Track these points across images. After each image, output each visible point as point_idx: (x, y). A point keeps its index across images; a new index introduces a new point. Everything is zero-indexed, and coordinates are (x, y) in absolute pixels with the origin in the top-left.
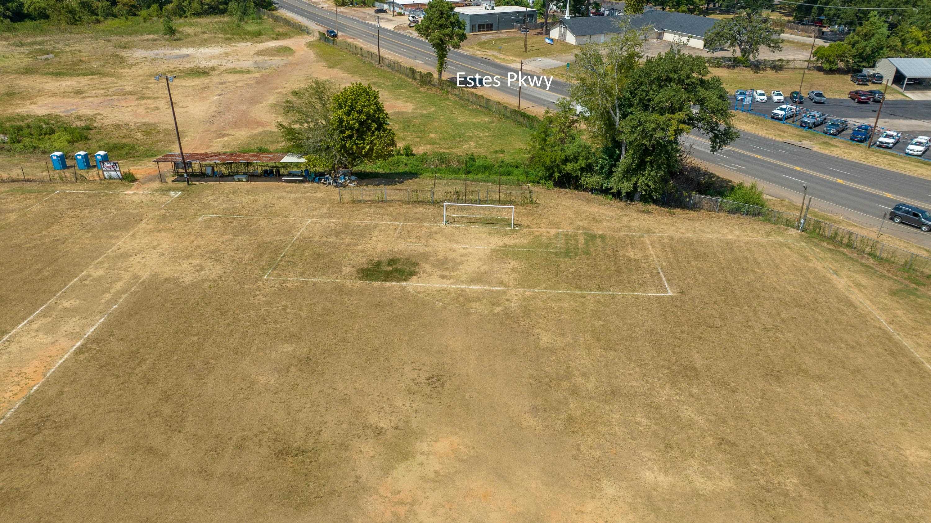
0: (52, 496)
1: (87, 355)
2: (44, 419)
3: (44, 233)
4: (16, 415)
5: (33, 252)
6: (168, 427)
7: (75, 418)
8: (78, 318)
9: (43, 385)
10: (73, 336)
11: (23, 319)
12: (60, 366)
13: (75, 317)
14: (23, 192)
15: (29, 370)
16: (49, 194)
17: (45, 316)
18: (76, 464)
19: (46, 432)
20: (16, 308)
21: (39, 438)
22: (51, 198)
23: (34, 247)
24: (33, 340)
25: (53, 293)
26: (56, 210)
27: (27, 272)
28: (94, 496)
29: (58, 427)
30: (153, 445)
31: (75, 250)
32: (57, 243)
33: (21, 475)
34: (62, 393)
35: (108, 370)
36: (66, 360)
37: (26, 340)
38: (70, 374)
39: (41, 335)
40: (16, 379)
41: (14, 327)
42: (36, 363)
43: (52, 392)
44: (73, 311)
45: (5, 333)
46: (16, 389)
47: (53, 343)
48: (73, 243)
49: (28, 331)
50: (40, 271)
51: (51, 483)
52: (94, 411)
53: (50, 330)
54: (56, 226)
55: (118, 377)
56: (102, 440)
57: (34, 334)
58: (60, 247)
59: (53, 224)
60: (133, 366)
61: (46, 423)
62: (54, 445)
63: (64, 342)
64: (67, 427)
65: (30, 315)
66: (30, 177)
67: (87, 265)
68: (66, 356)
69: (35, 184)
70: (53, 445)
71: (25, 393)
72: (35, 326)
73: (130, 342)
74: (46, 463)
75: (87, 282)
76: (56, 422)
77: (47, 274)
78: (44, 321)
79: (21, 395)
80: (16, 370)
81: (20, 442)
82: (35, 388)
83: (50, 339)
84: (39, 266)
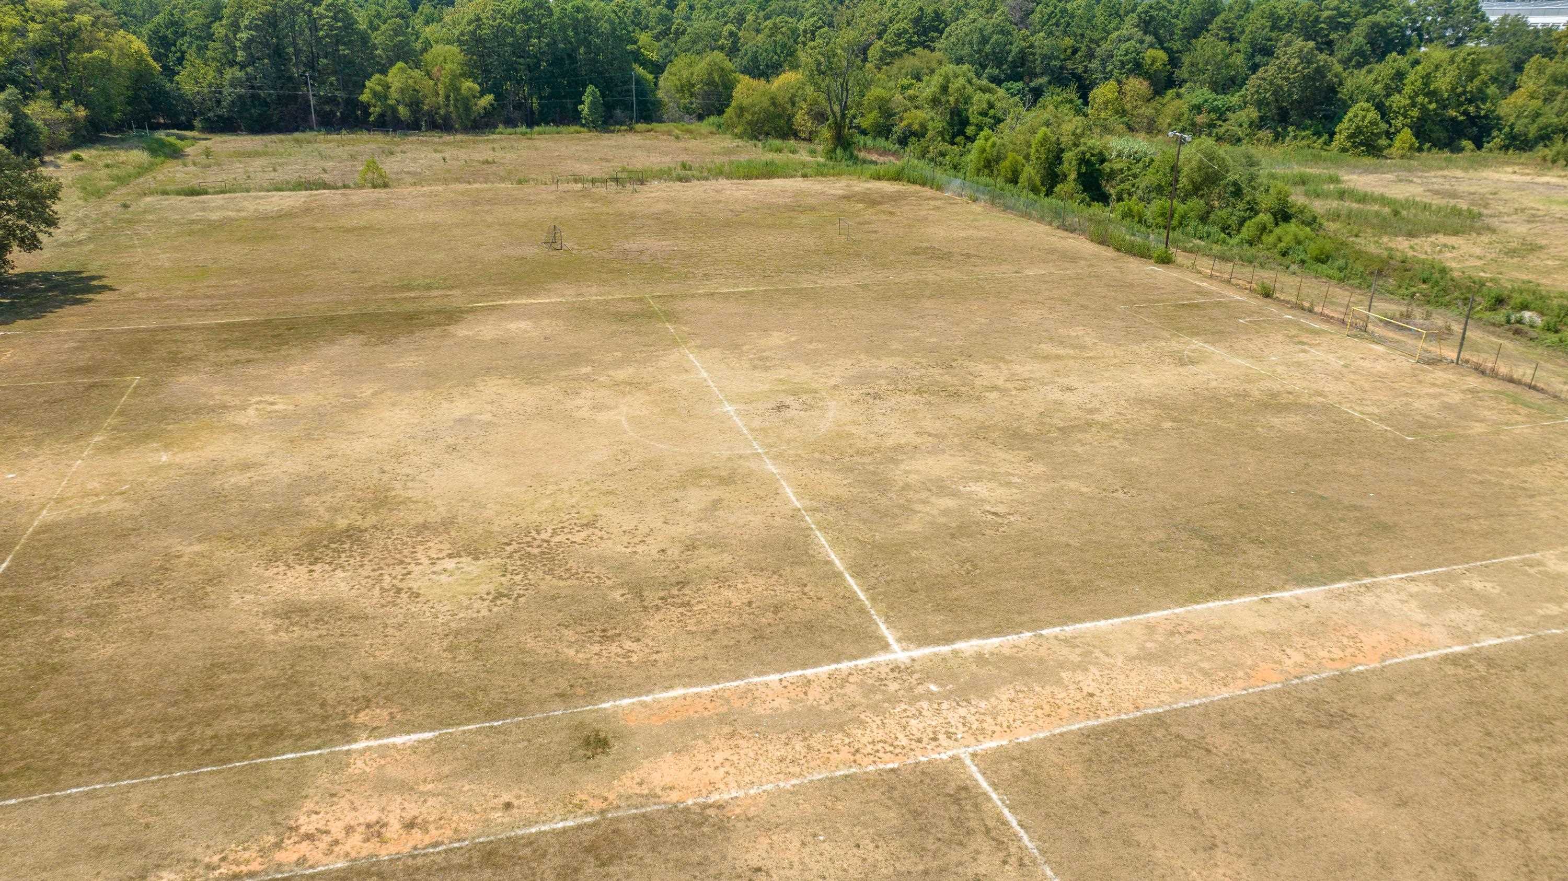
1: (1460, 671)
2: (1345, 716)
4: (1316, 686)
7: (1385, 745)
8: (1481, 612)
9: (1373, 671)
10: (1456, 632)
11: (1404, 570)
12: (1411, 661)
13: (1478, 608)
15: (1368, 640)
17: (1435, 583)
18: (1346, 806)
19: (1336, 733)
20: (1404, 551)
21: (1323, 734)
24: (1398, 605)
25: (1467, 558)
27: (1449, 511)
29: (1356, 740)
33: (1274, 764)
34: (1391, 699)
35: (1479, 713)
36: (1425, 659)
37: (1389, 600)
38: (1419, 681)
39: (1413, 604)
40: (1345, 641)
41: (1386, 573)
42: (1382, 637)
43: (1378, 688)
44: (1480, 600)
45: (1370, 574)
46: (1338, 653)
47: (1423, 625)
48: (1548, 504)
49: (1399, 590)
50: (1468, 518)
51: (1300, 801)
52: (1418, 755)
53: (1430, 605)
54: (1535, 468)
55: (1489, 734)
56: (1403, 804)
57: (1405, 598)
58: (1521, 501)
59: (1533, 462)
61: (1345, 723)
63: (1438, 633)
64: (1368, 748)
65: (1415, 570)
66: (1541, 385)
68: (1429, 654)
69: (1541, 396)
70: (1335, 757)
71: (1344, 667)
72: (1413, 588)
75: (1532, 571)
78: (1430, 588)
79: (1338, 665)
80: (1352, 630)
82: (1361, 668)
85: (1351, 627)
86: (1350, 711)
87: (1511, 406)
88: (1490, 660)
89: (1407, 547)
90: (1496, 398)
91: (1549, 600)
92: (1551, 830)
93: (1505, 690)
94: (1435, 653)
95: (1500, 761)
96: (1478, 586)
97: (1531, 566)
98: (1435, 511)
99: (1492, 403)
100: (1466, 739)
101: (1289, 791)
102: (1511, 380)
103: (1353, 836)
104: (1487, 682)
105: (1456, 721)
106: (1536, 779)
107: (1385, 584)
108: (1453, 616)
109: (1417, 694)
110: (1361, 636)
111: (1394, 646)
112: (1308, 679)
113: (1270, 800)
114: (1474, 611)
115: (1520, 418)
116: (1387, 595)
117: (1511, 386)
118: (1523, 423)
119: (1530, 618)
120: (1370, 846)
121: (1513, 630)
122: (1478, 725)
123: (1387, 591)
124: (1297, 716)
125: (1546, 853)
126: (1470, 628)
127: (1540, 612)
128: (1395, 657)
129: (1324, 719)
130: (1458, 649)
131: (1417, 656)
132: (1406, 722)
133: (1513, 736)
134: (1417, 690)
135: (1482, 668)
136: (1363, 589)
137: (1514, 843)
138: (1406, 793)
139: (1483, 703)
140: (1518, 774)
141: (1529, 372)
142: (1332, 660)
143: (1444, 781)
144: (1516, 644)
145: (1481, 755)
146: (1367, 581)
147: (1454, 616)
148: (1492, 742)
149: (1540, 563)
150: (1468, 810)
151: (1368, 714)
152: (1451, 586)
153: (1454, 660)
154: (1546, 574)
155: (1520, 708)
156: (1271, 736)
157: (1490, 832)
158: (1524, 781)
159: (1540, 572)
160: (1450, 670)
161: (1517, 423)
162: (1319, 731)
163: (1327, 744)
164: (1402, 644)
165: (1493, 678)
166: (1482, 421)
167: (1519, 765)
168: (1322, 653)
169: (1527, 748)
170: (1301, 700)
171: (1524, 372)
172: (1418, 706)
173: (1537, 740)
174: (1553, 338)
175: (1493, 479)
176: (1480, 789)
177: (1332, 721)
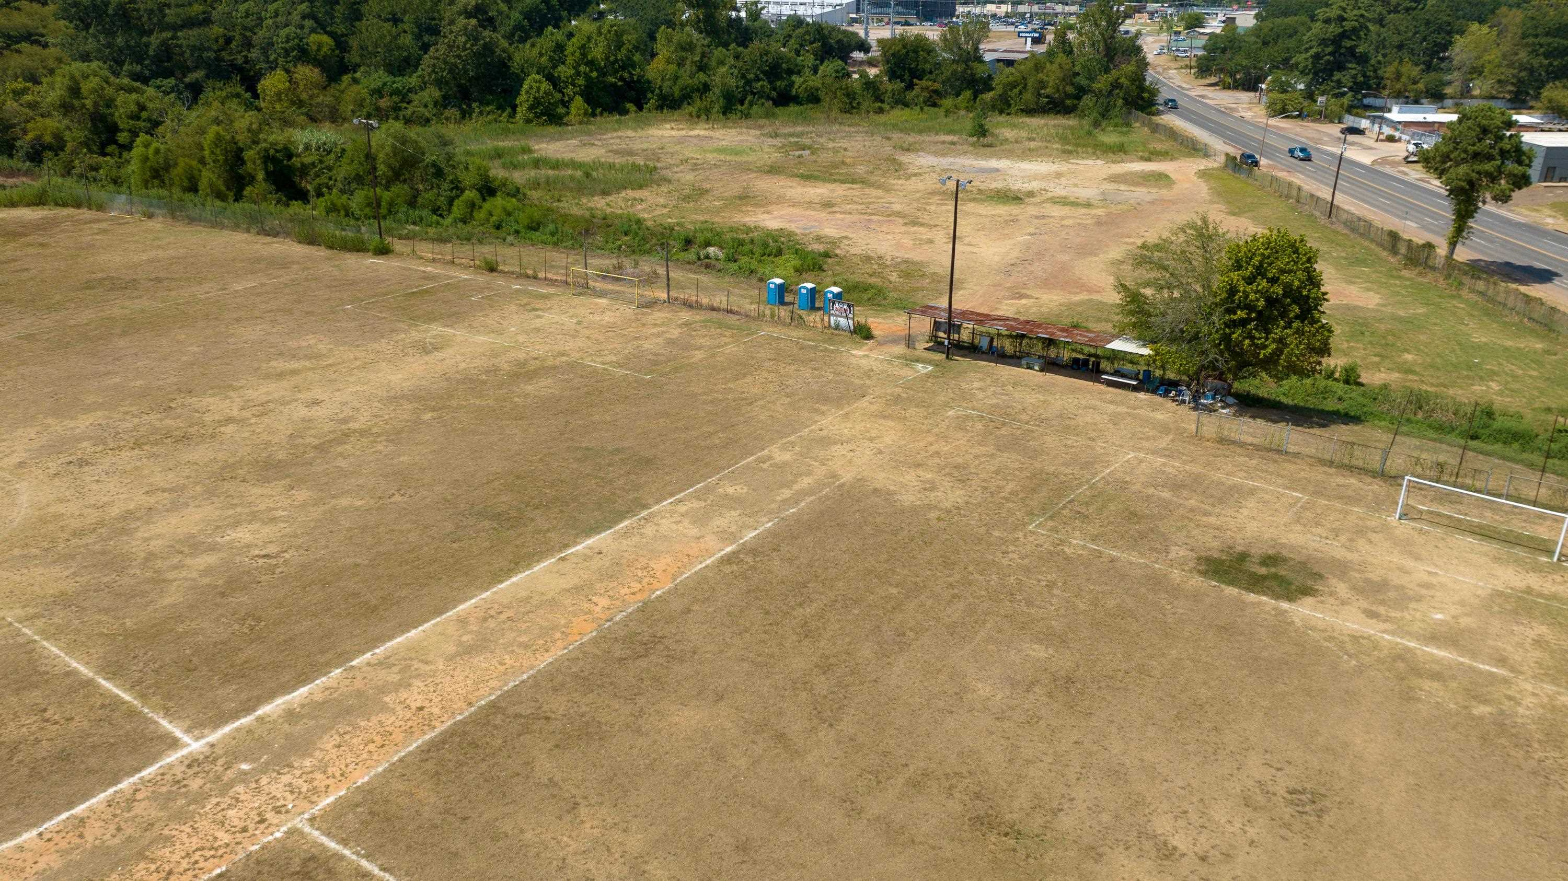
0: (635, 751)
1: (735, 567)
2: (657, 639)
3: (730, 385)
4: (625, 622)
5: (709, 408)
6: (815, 712)
7: (694, 653)
8: (738, 512)
9: (669, 592)
10: (726, 536)
11: (672, 495)
12: (696, 573)
13: (735, 509)
14: (720, 325)
15: (658, 566)
16: (753, 334)
17: (698, 498)
18: (677, 718)
19: (653, 658)
20: (667, 478)
21: (643, 663)
22: (752, 341)
23: (712, 402)
24: (674, 527)
25: (719, 469)
26: (753, 358)
27: (694, 433)
28: (687, 775)
29: (671, 658)
30: (786, 730)
31: (762, 417)
32: (742, 402)
33: (608, 706)
34: (689, 611)
35: (757, 598)
36: (707, 567)
37: (666, 525)
38: (706, 587)
39: (686, 522)
40: (640, 573)
41: (658, 501)
42: (669, 560)
43: (676, 605)
44: (734, 502)
45: (645, 507)
46: (636, 586)
47: (698, 538)
48: (763, 407)
49: (672, 513)
50: (710, 434)
51: (638, 731)
52: (721, 652)
53: (700, 519)
54: (748, 379)
55: (767, 613)
56: (720, 698)
57: (679, 519)
58: (744, 410)
59: (744, 375)
60: (792, 603)
61: (658, 646)
62: (658, 680)
63: (711, 541)
64: (682, 661)
65: (680, 492)
66: (735, 308)
67: (772, 441)
68: (708, 562)
69: (737, 317)
70: (656, 679)
71: (643, 597)
72: (682, 509)
73: (798, 567)
74: (641, 701)
75: (765, 466)
76: (669, 650)
77: (717, 442)
78: (696, 504)
79: (639, 597)
80: (643, 561)
81: (621, 660)
82: (658, 593)
83: (694, 531)
84: (711, 429)
85: (641, 559)
86: (659, 635)
87: (718, 331)
88: (753, 550)
89: (669, 474)
90: (706, 326)
91: (783, 486)
92: (824, 673)
93: (770, 572)
94: (713, 559)
95: (780, 632)
96: (731, 490)
97: (764, 462)
98: (683, 436)
99: (703, 331)
100: (752, 624)
101: (628, 726)
102: (713, 309)
103: (689, 744)
104: (755, 569)
105: (742, 611)
106: (807, 636)
107: (660, 512)
108: (718, 523)
109: (707, 599)
110: (652, 564)
111: (680, 564)
112: (617, 618)
113: (614, 741)
114: (733, 513)
115: (727, 340)
116: (664, 521)
117: (714, 314)
118: (730, 343)
119: (773, 506)
120: (704, 745)
121: (765, 519)
122: (758, 608)
123: (662, 518)
124: (616, 655)
125: (825, 693)
126: (733, 530)
127: (779, 498)
128: (683, 573)
129: (640, 650)
130: (729, 549)
131: (700, 566)
132: (705, 627)
133: (784, 608)
134: (707, 595)
135: (749, 559)
136: (643, 522)
137: (804, 694)
138: (720, 689)
139: (758, 588)
140: (794, 637)
141: (724, 299)
142: (633, 594)
143: (745, 665)
144: (769, 530)
145: (766, 632)
146: (644, 513)
147: (720, 522)
148: (771, 619)
149: (770, 458)
150: (768, 682)
151: (674, 631)
152: (711, 497)
153: (728, 560)
154: (776, 465)
155: (783, 582)
156: (599, 682)
157: (787, 693)
158: (799, 641)
159: (771, 465)
160: (727, 569)
161: (726, 345)
162: (638, 662)
163: (648, 670)
164: (686, 560)
165: (759, 565)
166: (699, 349)
167: (793, 629)
168: (623, 592)
169: (795, 613)
170: (616, 640)
171: (720, 300)
172: (711, 609)
173: (800, 605)
174: (734, 266)
175: (720, 396)
176: (772, 661)
177: (647, 647)
